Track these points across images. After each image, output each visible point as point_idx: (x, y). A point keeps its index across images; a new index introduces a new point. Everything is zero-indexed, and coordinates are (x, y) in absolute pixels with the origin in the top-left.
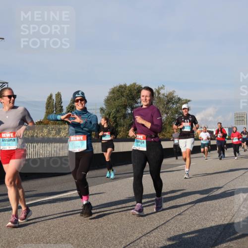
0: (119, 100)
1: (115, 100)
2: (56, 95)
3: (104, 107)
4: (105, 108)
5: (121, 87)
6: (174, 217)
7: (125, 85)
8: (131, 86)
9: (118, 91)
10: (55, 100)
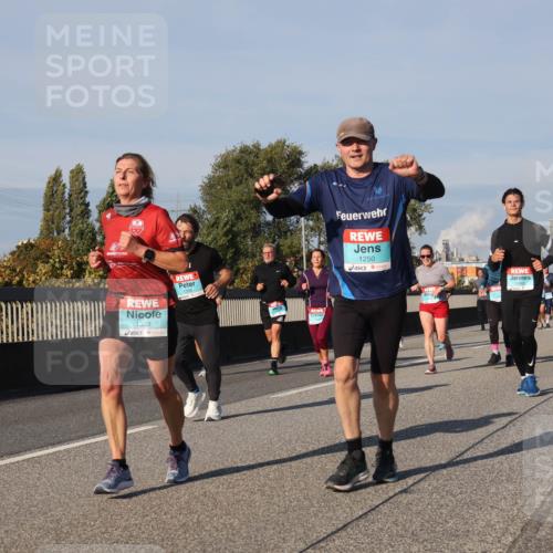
0: (240, 188)
1: (229, 187)
2: (72, 172)
3: (201, 204)
4: (203, 208)
5: (245, 150)
6: (391, 498)
7: (257, 146)
8: (272, 148)
9: (238, 162)
10: (68, 185)
